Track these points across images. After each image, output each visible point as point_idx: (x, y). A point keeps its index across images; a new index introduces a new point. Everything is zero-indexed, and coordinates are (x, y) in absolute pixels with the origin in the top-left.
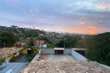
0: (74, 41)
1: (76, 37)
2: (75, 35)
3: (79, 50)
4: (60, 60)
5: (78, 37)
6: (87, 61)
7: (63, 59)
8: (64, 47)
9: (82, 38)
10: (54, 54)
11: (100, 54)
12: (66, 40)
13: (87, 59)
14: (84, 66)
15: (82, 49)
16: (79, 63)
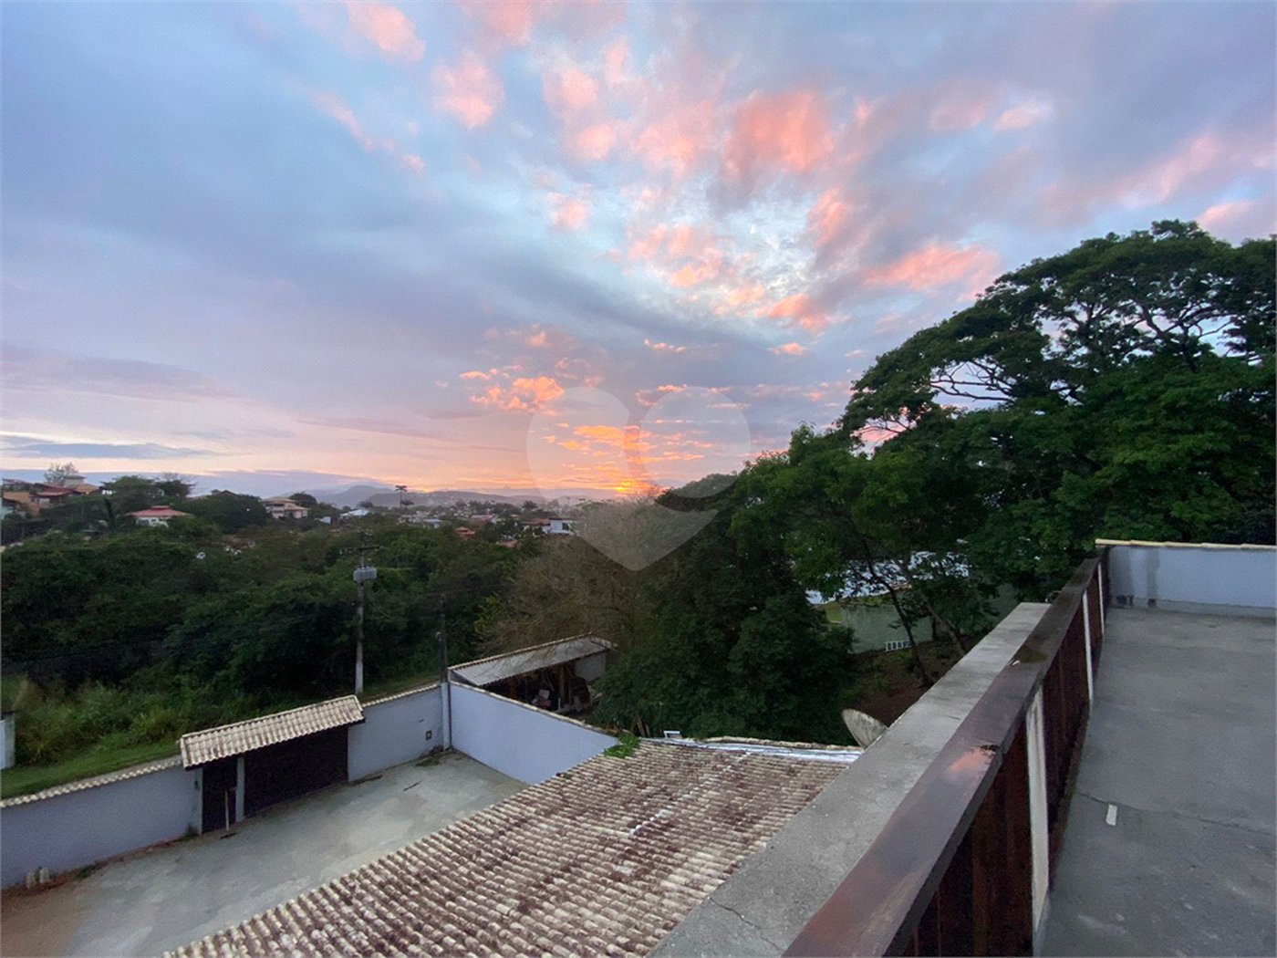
0: (475, 579)
1: (490, 534)
2: (479, 507)
3: (537, 665)
4: (304, 882)
5: (507, 528)
6: (614, 751)
7: (346, 851)
8: (348, 689)
9: (549, 536)
10: (191, 835)
11: (696, 655)
12: (381, 583)
13: (609, 734)
14: (598, 813)
15: (561, 647)
16: (548, 814)
